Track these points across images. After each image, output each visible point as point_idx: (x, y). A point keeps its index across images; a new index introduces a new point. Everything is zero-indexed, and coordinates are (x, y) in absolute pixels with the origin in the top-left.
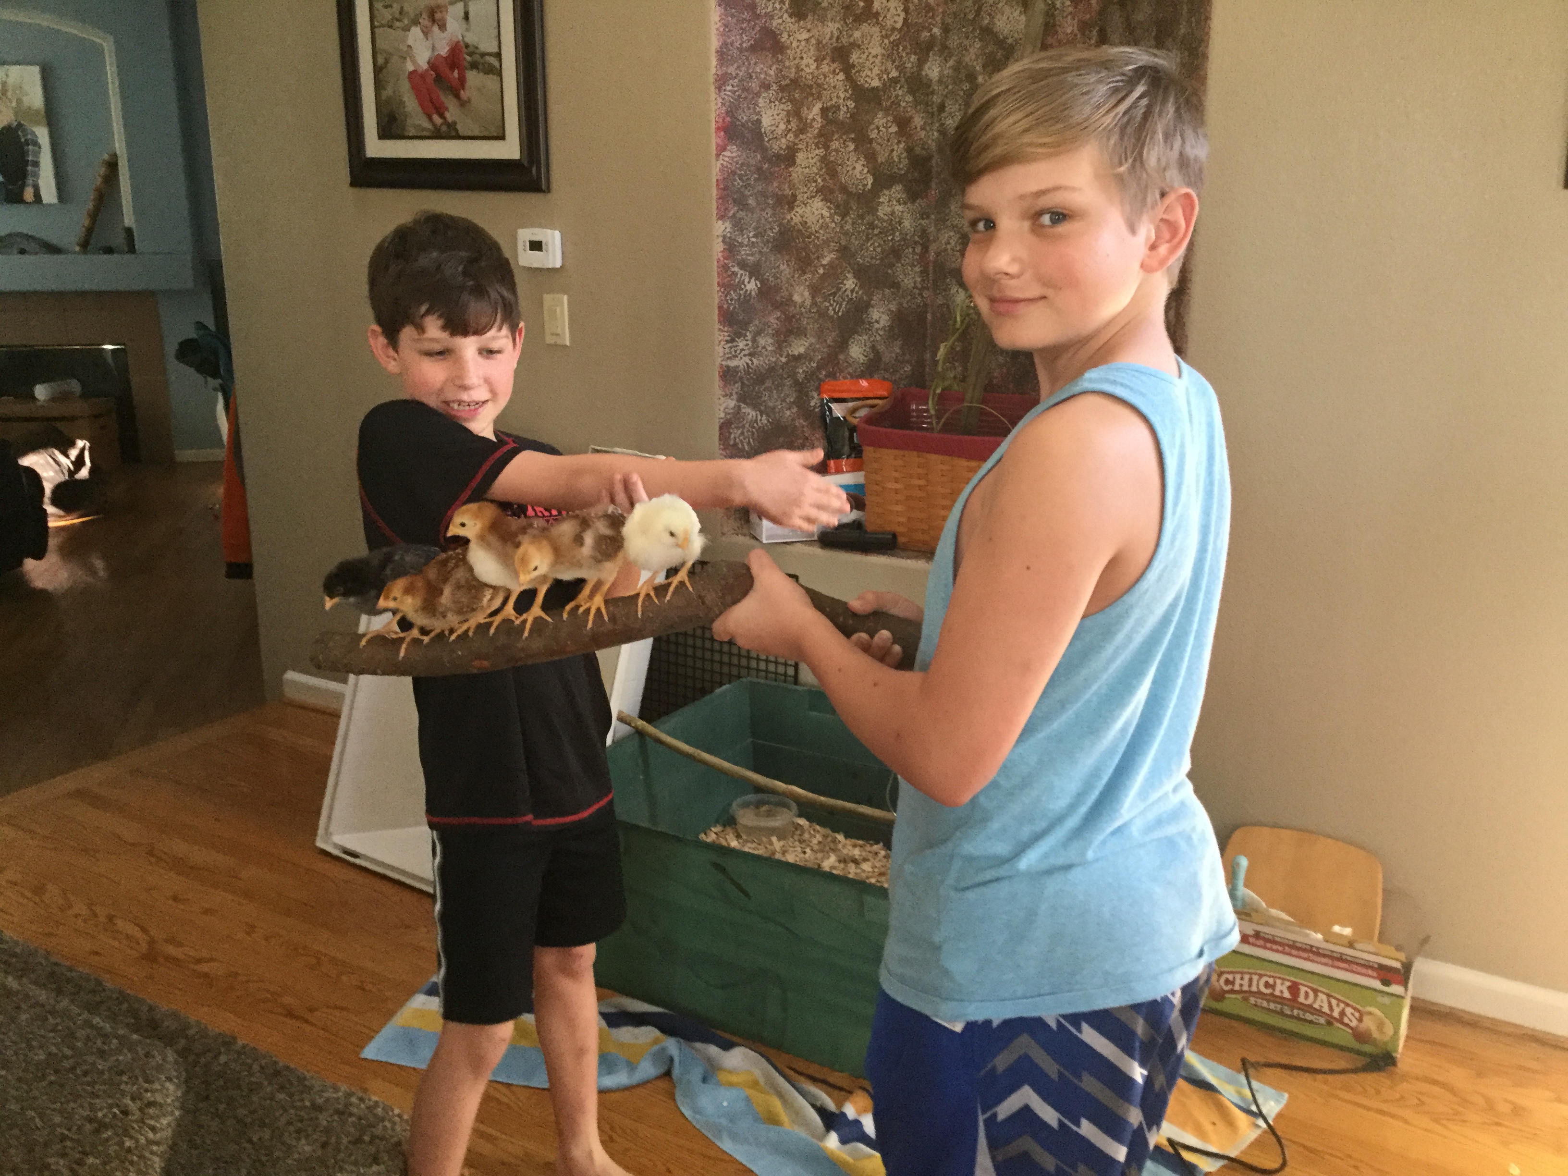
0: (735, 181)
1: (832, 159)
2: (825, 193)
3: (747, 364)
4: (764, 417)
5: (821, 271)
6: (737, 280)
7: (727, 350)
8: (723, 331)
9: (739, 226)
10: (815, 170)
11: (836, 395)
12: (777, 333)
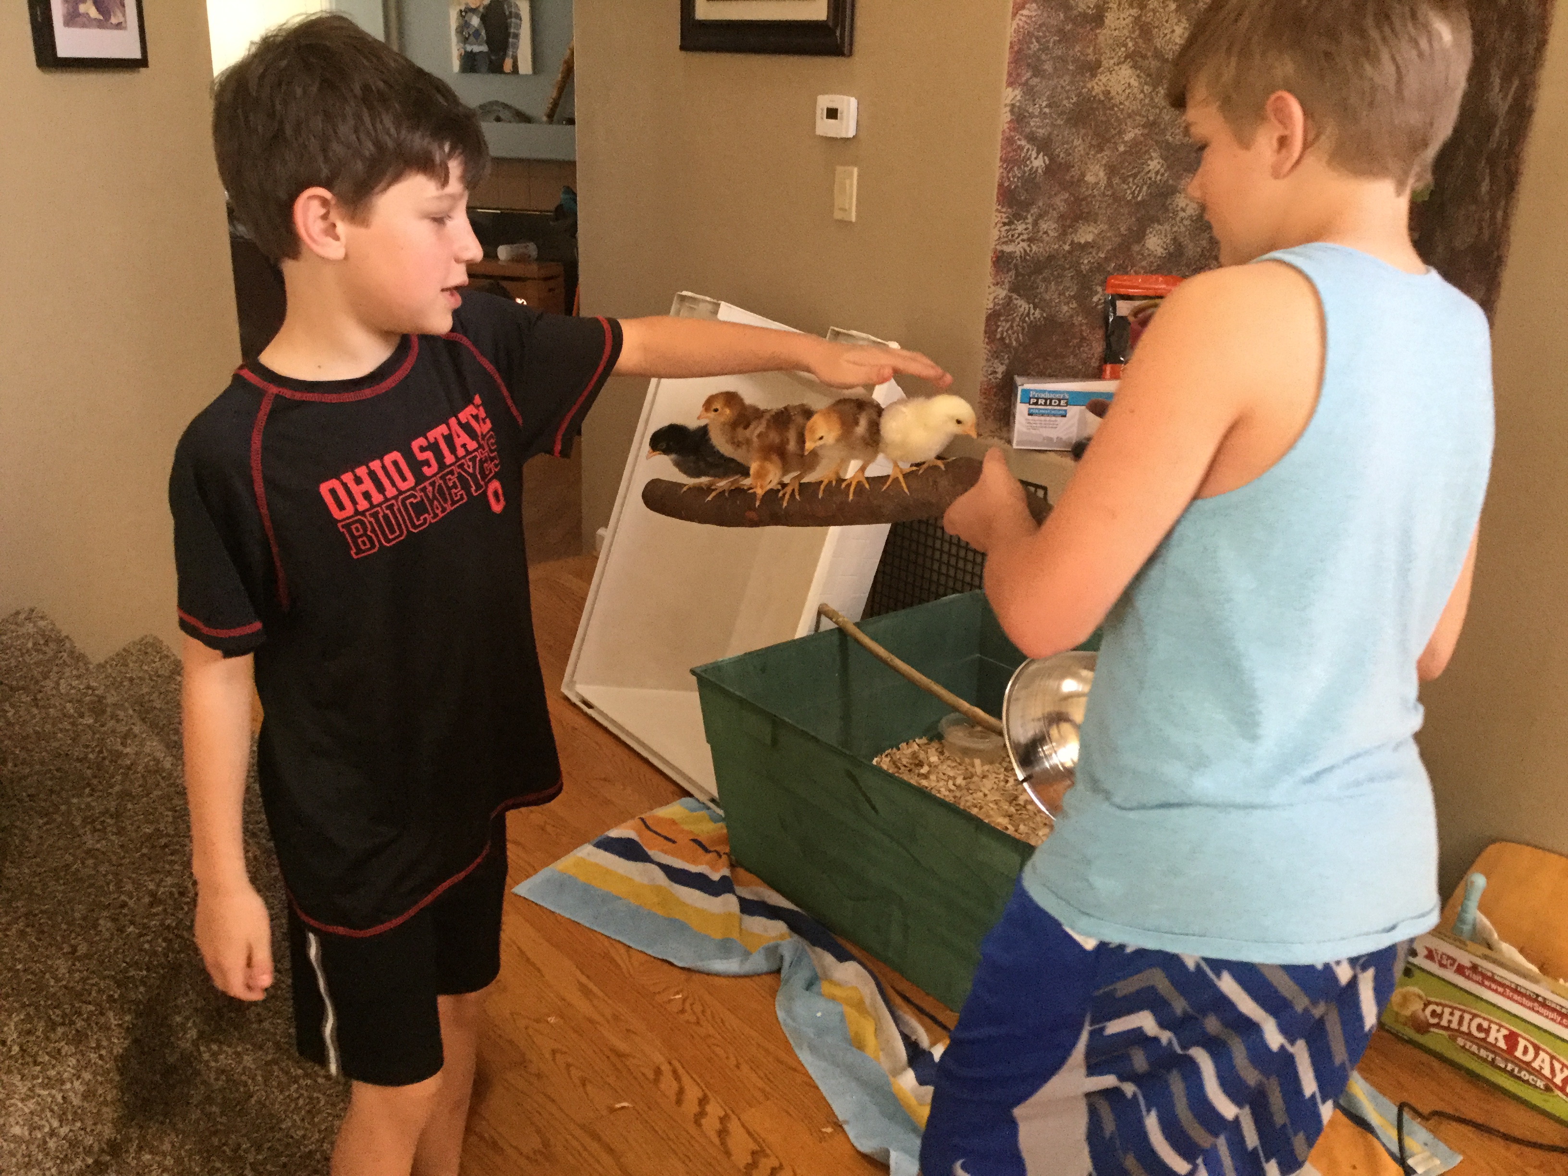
0: (1032, 43)
1: (1149, 20)
2: (1134, 58)
3: (1025, 251)
4: (1038, 311)
5: (1122, 148)
6: (1023, 155)
7: (1004, 233)
8: (1000, 212)
9: (1030, 92)
10: (1126, 32)
11: (1123, 291)
12: (1062, 217)
